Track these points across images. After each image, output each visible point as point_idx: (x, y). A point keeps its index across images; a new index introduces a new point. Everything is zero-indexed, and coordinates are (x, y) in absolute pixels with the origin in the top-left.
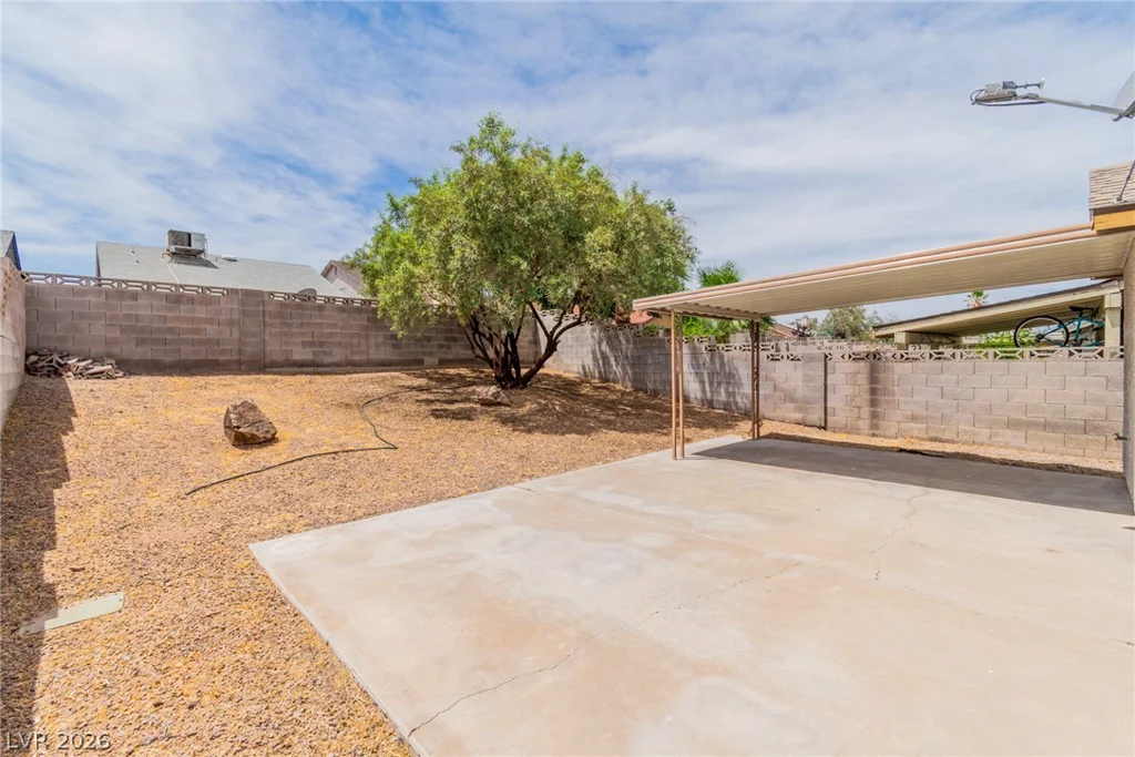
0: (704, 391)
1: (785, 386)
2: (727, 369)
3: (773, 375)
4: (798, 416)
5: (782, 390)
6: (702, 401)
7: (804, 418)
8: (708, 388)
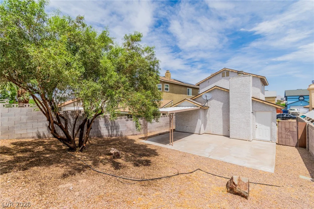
0: (109, 132)
1: (129, 127)
2: (116, 125)
3: (127, 125)
4: (132, 133)
5: (129, 128)
6: (108, 135)
7: (133, 134)
8: (110, 131)
